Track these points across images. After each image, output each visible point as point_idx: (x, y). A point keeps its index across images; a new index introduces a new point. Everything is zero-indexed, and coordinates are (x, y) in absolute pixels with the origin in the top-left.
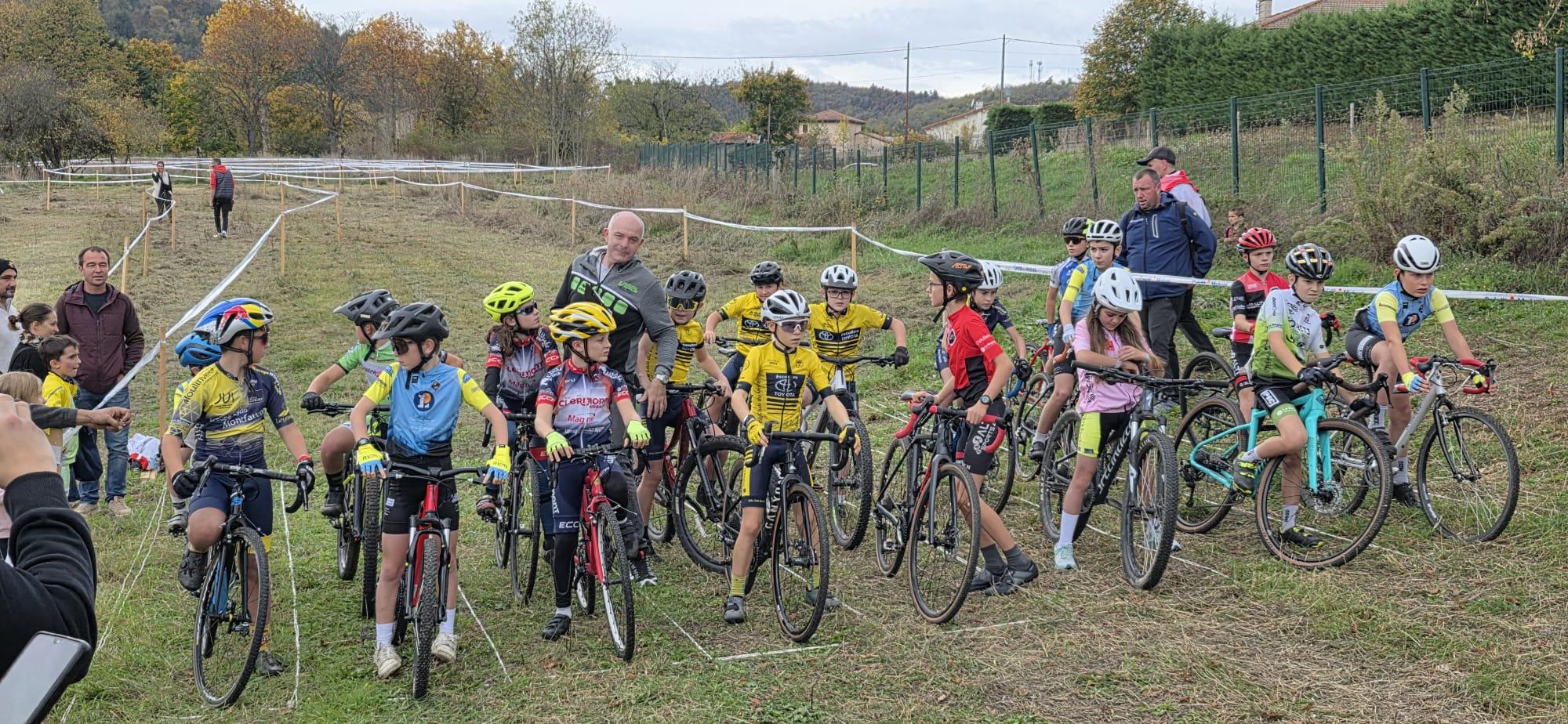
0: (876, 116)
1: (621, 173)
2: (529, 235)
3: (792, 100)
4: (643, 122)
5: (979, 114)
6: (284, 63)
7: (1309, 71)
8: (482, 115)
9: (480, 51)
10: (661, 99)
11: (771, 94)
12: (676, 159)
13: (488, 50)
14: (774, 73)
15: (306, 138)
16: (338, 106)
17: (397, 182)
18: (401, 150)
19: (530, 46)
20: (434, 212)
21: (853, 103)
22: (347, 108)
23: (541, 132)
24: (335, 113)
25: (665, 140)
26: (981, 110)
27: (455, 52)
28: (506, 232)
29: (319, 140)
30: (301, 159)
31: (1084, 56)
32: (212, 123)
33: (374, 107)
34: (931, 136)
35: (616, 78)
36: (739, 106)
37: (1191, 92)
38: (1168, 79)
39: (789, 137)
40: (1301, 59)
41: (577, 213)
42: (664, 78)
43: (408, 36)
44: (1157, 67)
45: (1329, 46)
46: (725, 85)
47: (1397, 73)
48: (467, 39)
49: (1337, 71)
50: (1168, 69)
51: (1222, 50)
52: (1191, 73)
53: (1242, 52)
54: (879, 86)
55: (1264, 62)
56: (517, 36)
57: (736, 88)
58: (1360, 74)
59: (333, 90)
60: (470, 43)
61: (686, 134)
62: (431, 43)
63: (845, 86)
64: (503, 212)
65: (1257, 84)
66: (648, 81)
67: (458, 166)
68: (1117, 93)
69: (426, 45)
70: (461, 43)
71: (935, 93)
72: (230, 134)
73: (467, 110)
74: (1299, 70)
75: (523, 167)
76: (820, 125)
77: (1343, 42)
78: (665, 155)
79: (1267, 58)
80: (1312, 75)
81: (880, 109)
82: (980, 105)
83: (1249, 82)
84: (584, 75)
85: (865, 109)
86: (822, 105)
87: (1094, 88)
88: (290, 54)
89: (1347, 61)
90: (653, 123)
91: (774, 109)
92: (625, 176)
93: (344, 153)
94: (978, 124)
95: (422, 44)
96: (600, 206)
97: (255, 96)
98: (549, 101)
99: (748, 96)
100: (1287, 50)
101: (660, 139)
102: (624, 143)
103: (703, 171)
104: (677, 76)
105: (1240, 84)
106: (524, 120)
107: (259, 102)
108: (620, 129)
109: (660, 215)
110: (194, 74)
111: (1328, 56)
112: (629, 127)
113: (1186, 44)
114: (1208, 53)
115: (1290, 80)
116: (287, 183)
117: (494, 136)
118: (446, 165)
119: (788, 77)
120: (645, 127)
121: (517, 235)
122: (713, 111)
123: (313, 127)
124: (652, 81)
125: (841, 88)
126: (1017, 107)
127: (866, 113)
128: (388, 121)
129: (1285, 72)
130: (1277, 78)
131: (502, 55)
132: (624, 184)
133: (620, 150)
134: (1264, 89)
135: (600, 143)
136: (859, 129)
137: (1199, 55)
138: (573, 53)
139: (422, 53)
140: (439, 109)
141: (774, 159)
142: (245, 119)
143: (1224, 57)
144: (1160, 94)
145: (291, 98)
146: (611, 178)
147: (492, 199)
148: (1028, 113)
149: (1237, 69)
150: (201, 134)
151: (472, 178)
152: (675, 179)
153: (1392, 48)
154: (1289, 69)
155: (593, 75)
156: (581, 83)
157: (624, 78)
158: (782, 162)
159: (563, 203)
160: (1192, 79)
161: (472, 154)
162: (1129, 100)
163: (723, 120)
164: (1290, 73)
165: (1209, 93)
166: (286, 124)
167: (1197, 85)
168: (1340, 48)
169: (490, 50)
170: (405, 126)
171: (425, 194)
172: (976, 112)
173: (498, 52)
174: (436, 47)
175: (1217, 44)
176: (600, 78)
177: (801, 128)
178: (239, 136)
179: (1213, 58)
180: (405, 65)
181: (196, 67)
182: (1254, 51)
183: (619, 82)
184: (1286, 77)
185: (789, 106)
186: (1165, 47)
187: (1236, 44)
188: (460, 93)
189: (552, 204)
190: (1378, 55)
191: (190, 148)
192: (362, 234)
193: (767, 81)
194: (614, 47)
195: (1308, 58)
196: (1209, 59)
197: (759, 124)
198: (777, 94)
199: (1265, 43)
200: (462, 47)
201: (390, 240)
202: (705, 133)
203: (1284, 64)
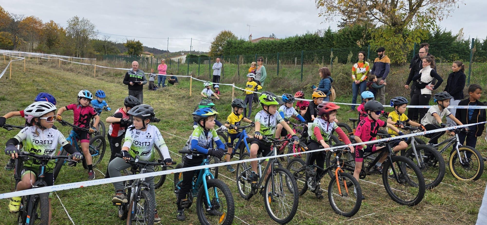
1: (98, 61)
3: (139, 48)
4: (101, 50)
6: (1, 26)
8: (58, 44)
9: (57, 28)
13: (59, 28)
15: (7, 46)
16: (17, 38)
18: (35, 51)
19: (72, 28)
20: (50, 66)
22: (19, 39)
23: (75, 49)
24: (16, 40)
25: (106, 54)
26: (184, 55)
27: (50, 28)
29: (11, 46)
31: (211, 44)
33: (26, 40)
34: (172, 60)
36: (125, 49)
38: (230, 51)
40: (261, 49)
42: (106, 40)
43: (38, 22)
44: (228, 48)
45: (267, 47)
48: (53, 25)
50: (231, 49)
52: (236, 50)
53: (248, 47)
56: (68, 25)
57: (125, 44)
59: (15, 34)
62: (44, 25)
63: (147, 47)
64: (72, 67)
69: (42, 25)
70: (52, 26)
73: (54, 42)
76: (145, 54)
77: (270, 46)
79: (253, 49)
84: (87, 36)
87: (213, 52)
89: (271, 51)
90: (103, 50)
91: (134, 50)
94: (184, 58)
96: (103, 67)
99: (128, 46)
100: (258, 47)
106: (71, 46)
108: (95, 51)
111: (267, 49)
112: (97, 50)
113: (235, 44)
114: (240, 46)
117: (61, 50)
119: (138, 43)
123: (9, 43)
124: (103, 40)
126: (194, 55)
128: (31, 44)
129: (257, 52)
137: (238, 46)
138: (84, 31)
139: (41, 27)
140: (46, 42)
143: (244, 48)
145: (2, 35)
148: (197, 56)
149: (246, 51)
153: (281, 49)
155: (89, 37)
156: (85, 39)
157: (95, 39)
159: (92, 66)
168: (270, 48)
170: (36, 45)
173: (62, 29)
175: (242, 45)
186: (230, 44)
187: (246, 45)
188: (52, 38)
192: (31, 70)
193: (133, 43)
194: (95, 30)
195: (263, 49)
196: (240, 48)
197: (130, 53)
198: (135, 46)
199: (253, 45)
200: (52, 27)
201: (39, 72)
202: (117, 54)
203: (257, 50)
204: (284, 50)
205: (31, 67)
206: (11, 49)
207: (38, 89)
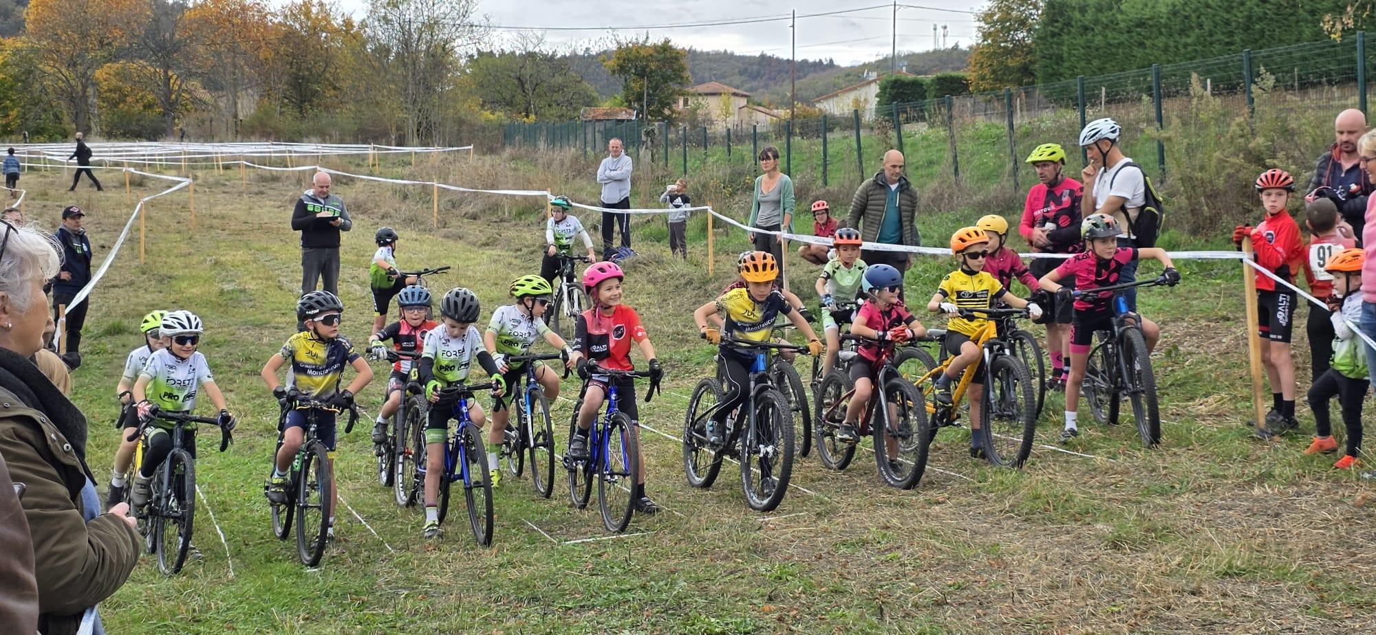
0: (766, 86)
1: (484, 154)
2: (389, 220)
3: (669, 72)
4: (508, 97)
5: (873, 85)
6: (115, 38)
7: (1208, 39)
8: (332, 92)
9: (329, 23)
10: (527, 72)
11: (647, 66)
12: (542, 139)
13: (338, 22)
14: (648, 44)
15: (139, 120)
16: (175, 84)
17: (247, 166)
18: (245, 131)
19: (385, 18)
20: (287, 198)
21: (741, 73)
22: (183, 86)
23: (395, 111)
24: (171, 92)
25: (532, 117)
26: (874, 81)
27: (301, 24)
28: (365, 217)
29: (152, 121)
30: (137, 143)
31: (978, 24)
32: (36, 104)
33: (212, 85)
34: (820, 110)
35: (478, 50)
36: (612, 80)
37: (1089, 62)
38: (1065, 48)
39: (667, 112)
40: (1200, 26)
41: (439, 196)
42: (530, 48)
43: (250, 8)
44: (1053, 35)
45: (1228, 12)
46: (599, 55)
47: (1298, 41)
48: (314, 10)
49: (1237, 38)
50: (1065, 37)
51: (1119, 17)
52: (1088, 41)
53: (1141, 19)
54: (769, 54)
55: (1163, 30)
56: (370, 8)
57: (609, 58)
58: (1261, 42)
59: (169, 67)
60: (318, 13)
61: (555, 111)
62: (274, 15)
63: (732, 55)
64: (362, 197)
65: (1156, 52)
66: (513, 53)
67: (309, 148)
68: (1012, 63)
69: (269, 17)
70: (307, 14)
71: (831, 61)
72: (56, 116)
73: (316, 87)
74: (1198, 38)
75: (379, 149)
76: (700, 99)
77: (1242, 9)
78: (530, 135)
79: (1166, 26)
80: (1211, 43)
81: (770, 78)
82: (874, 75)
83: (1148, 51)
84: (444, 48)
85: (754, 78)
86: (707, 75)
87: (989, 58)
88: (121, 29)
89: (1247, 29)
90: (519, 98)
91: (650, 82)
92: (488, 158)
93: (183, 136)
94: (870, 96)
95: (265, 17)
96: (462, 189)
97: (84, 75)
98: (405, 77)
99: (622, 69)
100: (1186, 17)
101: (527, 116)
102: (487, 121)
103: (570, 152)
104: (546, 49)
105: (1138, 52)
106: (379, 98)
107: (87, 81)
108: (483, 106)
109: (525, 197)
110: (16, 52)
111: (1227, 23)
112: (492, 104)
113: (1083, 10)
114: (1104, 20)
115: (1190, 49)
116: (132, 170)
117: (345, 116)
118: (297, 147)
119: (666, 48)
120: (510, 103)
121: (377, 220)
122: (585, 84)
123: (145, 107)
124: (518, 53)
125: (725, 58)
126: (911, 77)
127: (755, 84)
128: (228, 100)
129: (1184, 40)
130: (1176, 47)
131: (352, 26)
132: (487, 167)
133: (483, 129)
134: (1164, 58)
135: (461, 122)
136: (743, 102)
137: (1097, 22)
138: (432, 25)
139: (266, 26)
140: (285, 87)
141: (644, 138)
142: (72, 99)
143: (1122, 25)
144: (1057, 64)
145: (123, 75)
146: (473, 159)
147: (346, 184)
148: (922, 85)
149: (1136, 38)
150: (24, 116)
151: (325, 161)
152: (540, 161)
153: (1292, 14)
154: (1188, 36)
155: (453, 48)
156: (439, 58)
157: (486, 50)
158: (652, 141)
159: (424, 187)
160: (1089, 47)
161: (323, 136)
162: (1026, 70)
163: (595, 94)
164: (1189, 41)
165: (1107, 62)
166: (116, 105)
167: (1095, 53)
168: (1239, 15)
169: (340, 21)
170: (247, 106)
171: (275, 179)
172: (869, 83)
173: (348, 23)
174: (280, 19)
175: (1115, 11)
176: (460, 51)
177: (681, 102)
178: (66, 119)
179: (1112, 25)
180: (247, 39)
181: (19, 45)
182: (1151, 18)
183: (480, 53)
184: (1185, 46)
185: (666, 79)
186: (1062, 14)
187: (1133, 11)
188: (308, 69)
189: (411, 188)
190: (1277, 21)
191: (11, 132)
192: (216, 222)
193: (642, 52)
194: (474, 18)
195: (1208, 25)
196: (1106, 27)
197: (634, 99)
198: (653, 66)
199: (1164, 10)
200: (308, 18)
201: (244, 227)
202: (575, 109)
203: (1183, 32)
204: (1306, 21)
205: (217, 210)
206: (154, 134)
207: (222, 293)
